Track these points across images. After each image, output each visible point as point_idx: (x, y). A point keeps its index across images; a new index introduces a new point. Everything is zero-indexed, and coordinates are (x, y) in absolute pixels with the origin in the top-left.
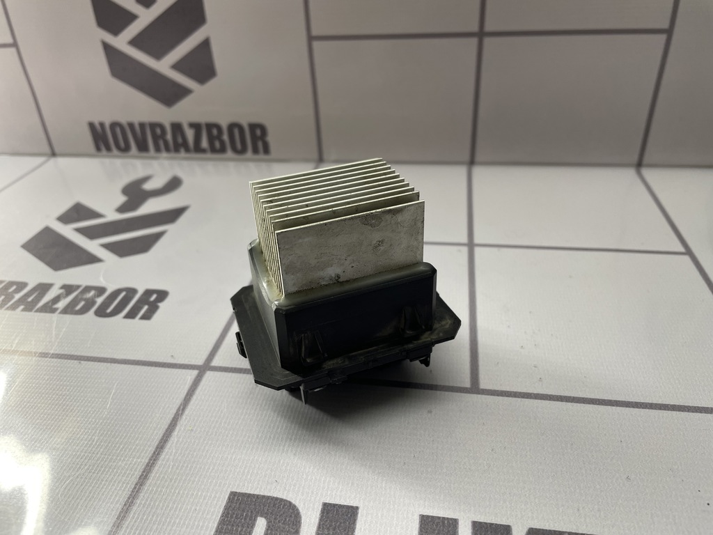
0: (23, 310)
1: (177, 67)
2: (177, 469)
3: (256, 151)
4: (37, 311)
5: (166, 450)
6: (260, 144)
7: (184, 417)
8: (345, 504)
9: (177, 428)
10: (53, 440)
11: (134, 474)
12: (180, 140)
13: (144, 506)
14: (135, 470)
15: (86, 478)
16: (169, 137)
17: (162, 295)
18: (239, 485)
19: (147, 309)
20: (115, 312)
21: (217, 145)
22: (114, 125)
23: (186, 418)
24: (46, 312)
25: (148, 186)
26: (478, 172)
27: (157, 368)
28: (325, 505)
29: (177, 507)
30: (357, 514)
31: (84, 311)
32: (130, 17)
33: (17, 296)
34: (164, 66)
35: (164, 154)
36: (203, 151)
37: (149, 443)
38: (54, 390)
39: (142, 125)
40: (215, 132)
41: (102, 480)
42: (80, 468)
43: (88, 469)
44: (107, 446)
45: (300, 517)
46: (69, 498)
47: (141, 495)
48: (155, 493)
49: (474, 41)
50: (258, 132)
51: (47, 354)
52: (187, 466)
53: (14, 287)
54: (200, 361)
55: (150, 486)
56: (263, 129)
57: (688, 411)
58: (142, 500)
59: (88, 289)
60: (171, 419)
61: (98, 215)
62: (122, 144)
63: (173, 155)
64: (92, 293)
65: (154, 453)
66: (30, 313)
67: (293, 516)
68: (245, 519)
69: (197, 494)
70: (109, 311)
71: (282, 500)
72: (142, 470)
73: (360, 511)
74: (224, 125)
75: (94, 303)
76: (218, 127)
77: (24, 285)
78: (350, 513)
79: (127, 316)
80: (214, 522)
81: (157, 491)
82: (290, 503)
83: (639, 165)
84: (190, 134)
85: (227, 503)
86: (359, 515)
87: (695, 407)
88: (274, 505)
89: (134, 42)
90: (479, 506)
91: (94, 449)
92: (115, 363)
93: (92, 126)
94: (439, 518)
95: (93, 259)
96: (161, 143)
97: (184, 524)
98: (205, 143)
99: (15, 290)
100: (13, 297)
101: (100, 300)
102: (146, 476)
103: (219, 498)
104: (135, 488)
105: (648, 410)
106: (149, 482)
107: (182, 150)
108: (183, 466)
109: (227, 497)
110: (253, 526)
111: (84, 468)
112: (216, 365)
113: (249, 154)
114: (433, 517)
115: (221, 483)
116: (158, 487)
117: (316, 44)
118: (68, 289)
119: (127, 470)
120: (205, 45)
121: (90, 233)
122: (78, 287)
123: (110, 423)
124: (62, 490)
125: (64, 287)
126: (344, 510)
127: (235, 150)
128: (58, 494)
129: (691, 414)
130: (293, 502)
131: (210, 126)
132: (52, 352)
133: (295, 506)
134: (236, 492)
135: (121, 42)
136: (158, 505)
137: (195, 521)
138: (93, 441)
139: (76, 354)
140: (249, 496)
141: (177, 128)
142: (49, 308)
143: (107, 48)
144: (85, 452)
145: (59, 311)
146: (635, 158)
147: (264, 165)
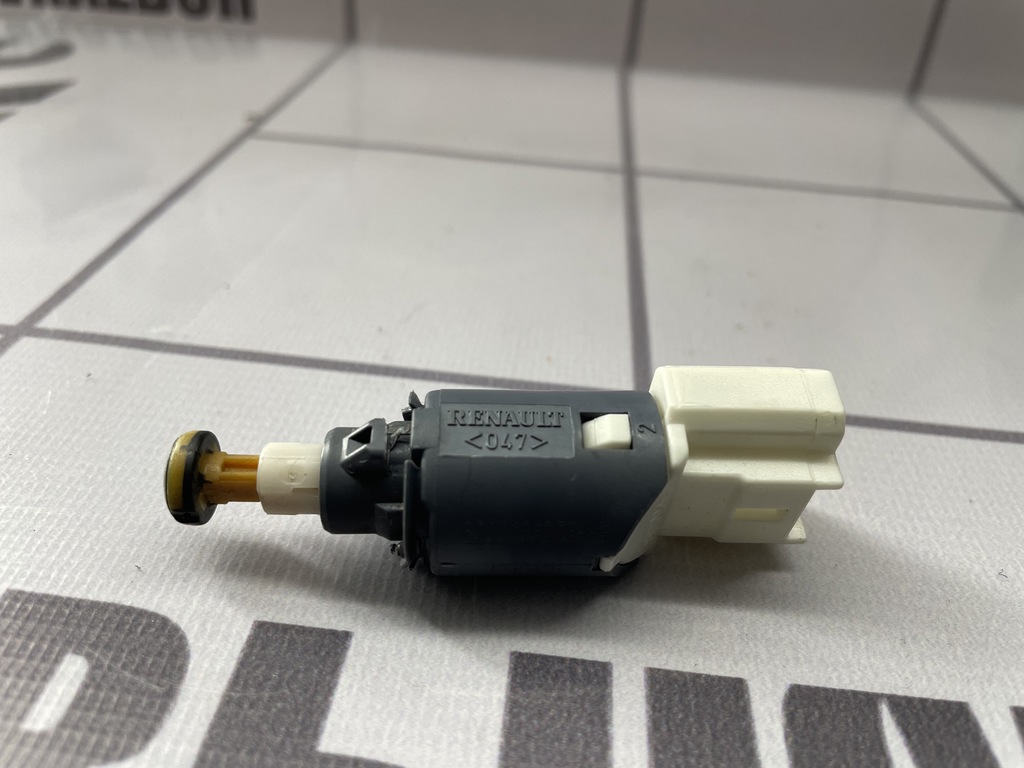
3: (226, 10)
6: (238, 1)
8: (318, 624)
18: (33, 576)
30: (345, 649)
36: (126, 6)
45: (186, 657)
54: (10, 319)
63: (64, 11)
67: (167, 652)
68: (31, 658)
71: (143, 614)
73: (353, 642)
78: (326, 648)
82: (165, 621)
83: (914, 89)
86: (351, 653)
88: (120, 625)
94: (561, 659)
110: (47, 675)
112: (50, 327)
113: (213, 18)
114: (545, 657)
126: (311, 639)
127: (187, 7)
130: (174, 618)
133: (176, 629)
134: (21, 593)
140: (56, 602)
146: (907, 78)
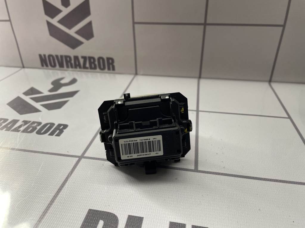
0: (5, 130)
1: (77, 32)
2: (67, 198)
3: (109, 69)
4: (11, 131)
5: (62, 191)
6: (111, 66)
7: (71, 177)
8: (138, 216)
9: (68, 182)
10: (14, 185)
11: (48, 200)
12: (77, 63)
13: (51, 214)
14: (49, 199)
15: (27, 201)
16: (73, 62)
17: (65, 126)
18: (92, 206)
19: (59, 132)
20: (45, 132)
21: (93, 66)
22: (50, 56)
23: (72, 178)
24: (15, 131)
25: (62, 82)
26: (202, 81)
27: (61, 156)
28: (129, 216)
29: (65, 214)
30: (143, 220)
31: (31, 131)
32: (59, 11)
33: (4, 125)
34: (72, 32)
35: (70, 69)
36: (87, 68)
37: (55, 188)
38: (16, 164)
39: (62, 56)
40: (92, 60)
41: (34, 202)
42: (25, 196)
43: (28, 197)
44: (38, 188)
45: (118, 221)
46: (19, 209)
47: (51, 209)
48: (56, 209)
49: (202, 27)
50: (110, 61)
51: (14, 149)
52: (71, 198)
53: (3, 121)
54: (80, 154)
55: (54, 205)
56: (113, 60)
57: (287, 183)
58: (51, 211)
59: (34, 123)
60: (65, 178)
61: (41, 93)
62: (53, 64)
63: (74, 69)
64: (36, 124)
65: (57, 191)
66: (8, 132)
67: (115, 220)
68: (95, 221)
69: (75, 209)
70: (42, 132)
71: (111, 213)
72: (51, 199)
73: (144, 219)
74: (96, 58)
75: (36, 128)
76: (94, 58)
77: (7, 120)
78: (140, 220)
79: (50, 135)
80: (81, 222)
81: (57, 207)
82: (114, 215)
83: (270, 81)
84: (82, 61)
85: (87, 214)
86: (144, 221)
87: (290, 181)
88: (107, 215)
89: (60, 22)
90: (195, 219)
91: (32, 189)
92: (43, 154)
93: (40, 56)
94: (178, 223)
95: (37, 111)
96: (69, 64)
97: (68, 222)
98: (88, 65)
99: (3, 122)
100: (2, 125)
101: (38, 128)
102: (53, 201)
103: (84, 211)
104: (48, 206)
105: (269, 182)
106: (54, 204)
107: (78, 67)
108: (69, 197)
109: (87, 211)
110: (98, 223)
111: (27, 197)
112: (86, 156)
113: (106, 70)
114: (175, 223)
115: (85, 205)
116: (58, 206)
117: (136, 25)
118: (25, 122)
119: (45, 198)
120: (90, 24)
121: (37, 100)
122: (30, 122)
123: (39, 178)
124: (17, 205)
125: (24, 121)
126: (137, 218)
127: (100, 68)
128: (15, 207)
129: (288, 184)
130: (116, 214)
131: (90, 58)
132: (16, 148)
133: (116, 216)
134: (91, 209)
135: (55, 21)
136: (58, 213)
137: (73, 220)
138: (32, 186)
139: (27, 149)
140: (97, 211)
141: (76, 58)
142: (17, 130)
143: (49, 23)
144: (28, 190)
145: (21, 131)
146: (268, 79)
147: (112, 75)
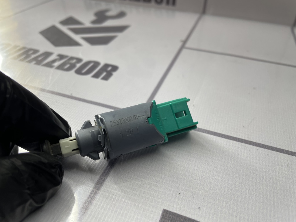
0: (35, 64)
3: (168, 3)
4: (42, 66)
13: (98, 208)
17: (115, 68)
18: (169, 205)
19: (106, 75)
20: (87, 73)
24: (48, 67)
25: (108, 14)
31: (69, 69)
33: (33, 56)
47: (97, 197)
51: (45, 90)
55: (104, 191)
58: (98, 201)
59: (72, 58)
61: (80, 23)
64: (74, 61)
66: (39, 66)
75: (75, 66)
77: (37, 51)
79: (94, 76)
92: (85, 102)
95: (76, 44)
99: (32, 53)
101: (78, 65)
104: (93, 191)
113: (164, 5)
118: (61, 57)
121: (77, 31)
122: (67, 57)
125: (59, 55)
132: (48, 89)
136: (110, 208)
142: (50, 65)
145: (55, 67)
